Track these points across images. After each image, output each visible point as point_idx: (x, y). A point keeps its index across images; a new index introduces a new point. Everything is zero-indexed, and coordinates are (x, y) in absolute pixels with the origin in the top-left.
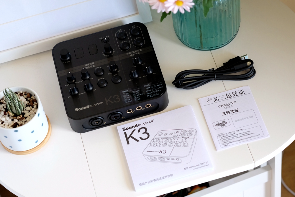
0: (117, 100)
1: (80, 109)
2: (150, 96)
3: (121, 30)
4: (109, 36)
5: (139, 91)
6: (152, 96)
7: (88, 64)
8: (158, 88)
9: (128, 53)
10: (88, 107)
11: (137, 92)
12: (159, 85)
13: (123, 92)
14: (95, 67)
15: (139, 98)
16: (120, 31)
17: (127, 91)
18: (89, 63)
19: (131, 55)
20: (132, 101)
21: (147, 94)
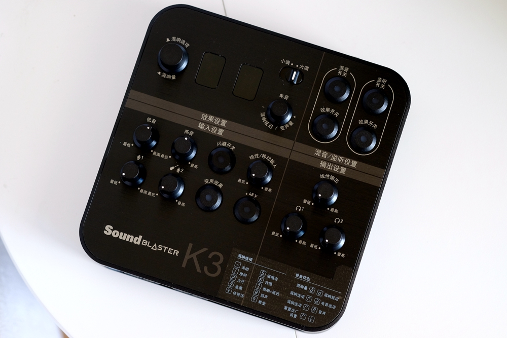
0: (213, 269)
1: (116, 234)
2: (291, 312)
3: (347, 69)
4: (307, 68)
5: (276, 279)
6: (295, 316)
7: (211, 118)
8: (323, 303)
9: (318, 152)
10: (137, 240)
11: (270, 280)
12: (330, 296)
13: (240, 256)
14: (222, 139)
15: (263, 300)
16: (343, 72)
17: (251, 259)
18: (216, 115)
19: (323, 165)
20: (243, 296)
21: (289, 302)
